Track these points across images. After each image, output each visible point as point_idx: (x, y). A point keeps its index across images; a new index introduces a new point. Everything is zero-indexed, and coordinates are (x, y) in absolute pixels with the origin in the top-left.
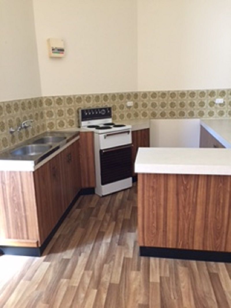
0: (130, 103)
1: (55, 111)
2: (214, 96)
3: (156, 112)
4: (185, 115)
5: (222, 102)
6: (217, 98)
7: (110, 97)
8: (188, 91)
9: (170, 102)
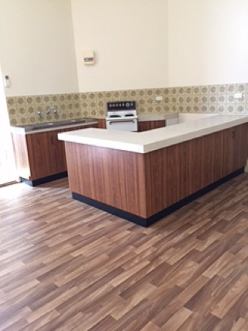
0: (159, 98)
1: (89, 104)
2: (233, 91)
3: (183, 106)
4: (207, 109)
5: (241, 97)
6: (236, 92)
7: (137, 93)
8: (209, 86)
9: (194, 97)
